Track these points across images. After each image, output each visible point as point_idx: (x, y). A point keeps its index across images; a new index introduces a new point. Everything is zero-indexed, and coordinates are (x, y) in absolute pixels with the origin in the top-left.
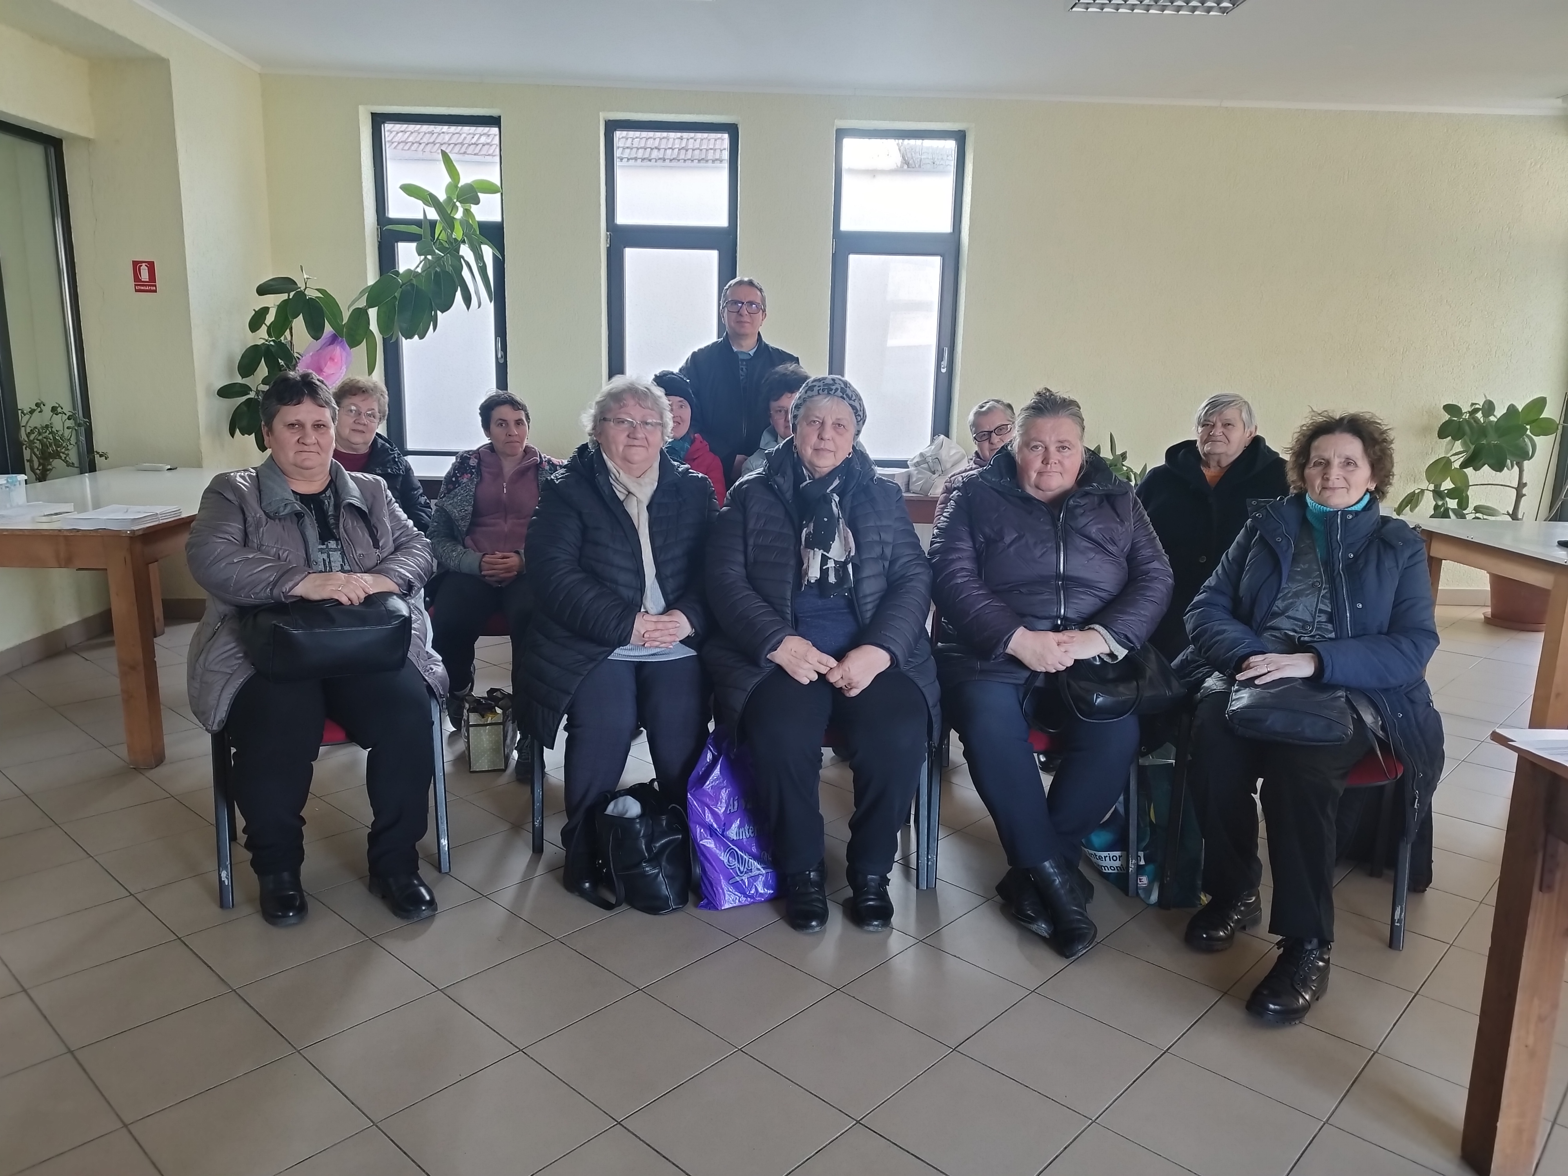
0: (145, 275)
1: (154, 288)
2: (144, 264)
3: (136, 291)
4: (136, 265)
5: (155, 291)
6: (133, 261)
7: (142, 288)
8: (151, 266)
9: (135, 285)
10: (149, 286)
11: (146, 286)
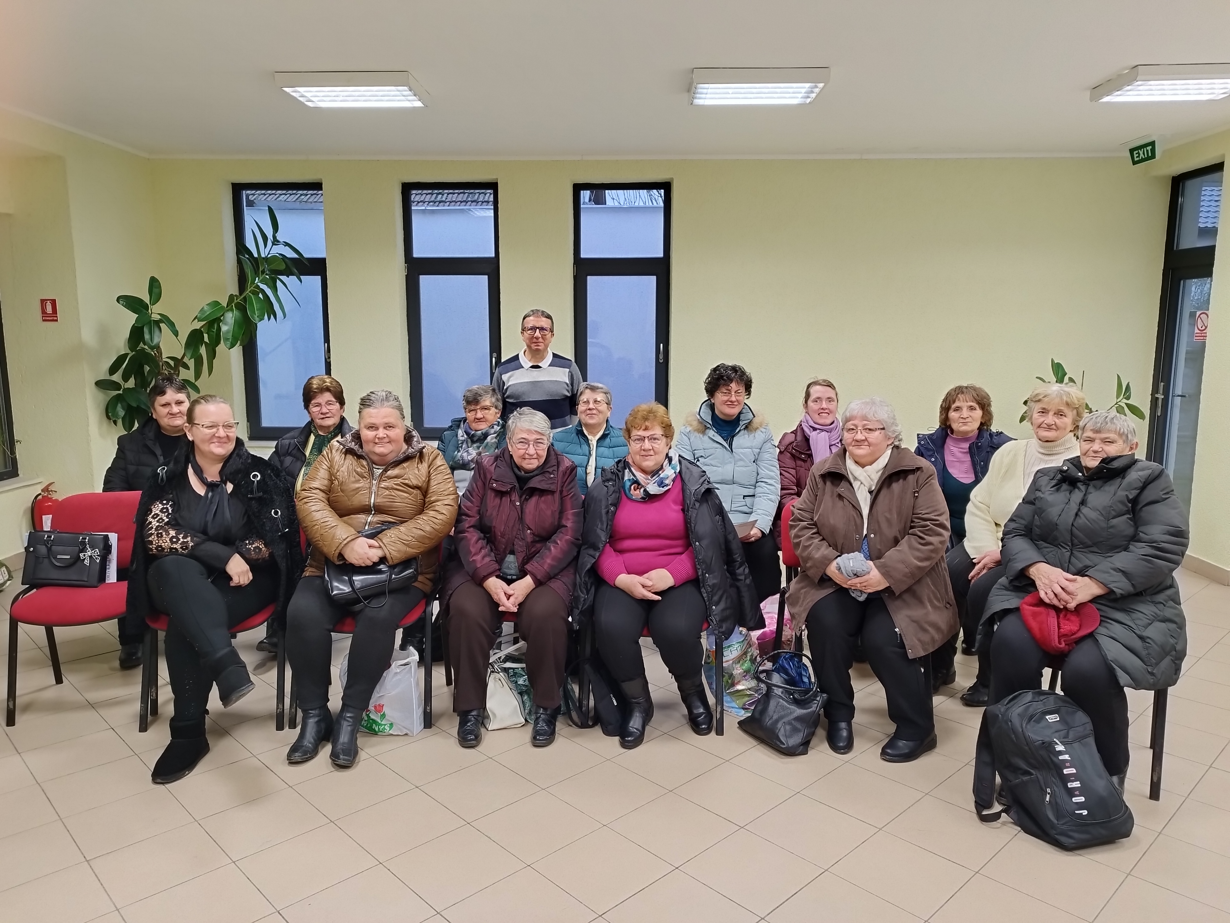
0: (49, 309)
1: (56, 318)
2: (48, 301)
3: (43, 320)
4: (43, 302)
5: (57, 320)
6: (41, 300)
7: (48, 318)
8: (53, 302)
9: (43, 316)
10: (52, 316)
11: (50, 317)
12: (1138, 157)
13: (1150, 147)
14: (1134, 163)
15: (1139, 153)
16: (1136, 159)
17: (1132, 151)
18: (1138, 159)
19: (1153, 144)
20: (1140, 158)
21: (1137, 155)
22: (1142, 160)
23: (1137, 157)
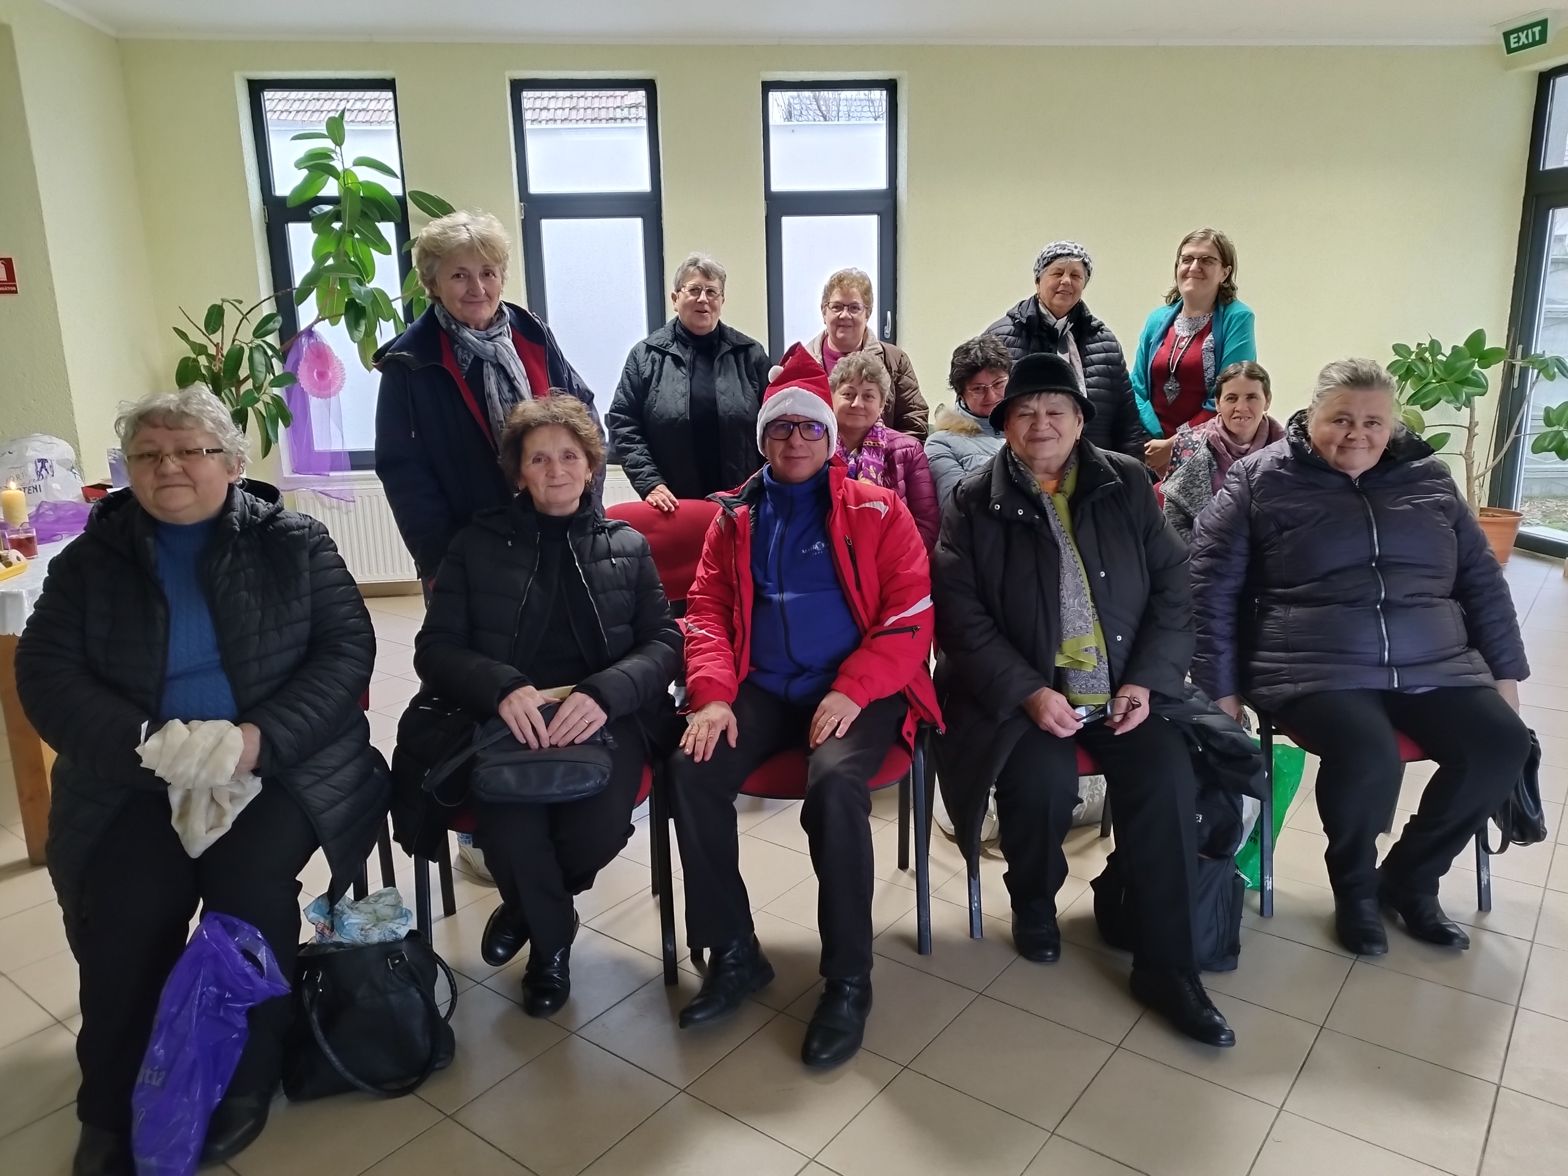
0: (3, 274)
1: (14, 288)
5: (16, 292)
8: (8, 263)
10: (8, 286)
11: (4, 286)
12: (1518, 42)
13: (1539, 28)
14: (1510, 51)
15: (1519, 38)
16: (1513, 46)
17: (1507, 35)
18: (1516, 45)
19: (1544, 23)
20: (1521, 44)
21: (1516, 40)
22: (1525, 47)
23: (1515, 43)
